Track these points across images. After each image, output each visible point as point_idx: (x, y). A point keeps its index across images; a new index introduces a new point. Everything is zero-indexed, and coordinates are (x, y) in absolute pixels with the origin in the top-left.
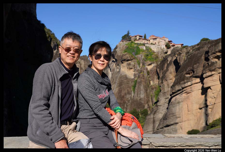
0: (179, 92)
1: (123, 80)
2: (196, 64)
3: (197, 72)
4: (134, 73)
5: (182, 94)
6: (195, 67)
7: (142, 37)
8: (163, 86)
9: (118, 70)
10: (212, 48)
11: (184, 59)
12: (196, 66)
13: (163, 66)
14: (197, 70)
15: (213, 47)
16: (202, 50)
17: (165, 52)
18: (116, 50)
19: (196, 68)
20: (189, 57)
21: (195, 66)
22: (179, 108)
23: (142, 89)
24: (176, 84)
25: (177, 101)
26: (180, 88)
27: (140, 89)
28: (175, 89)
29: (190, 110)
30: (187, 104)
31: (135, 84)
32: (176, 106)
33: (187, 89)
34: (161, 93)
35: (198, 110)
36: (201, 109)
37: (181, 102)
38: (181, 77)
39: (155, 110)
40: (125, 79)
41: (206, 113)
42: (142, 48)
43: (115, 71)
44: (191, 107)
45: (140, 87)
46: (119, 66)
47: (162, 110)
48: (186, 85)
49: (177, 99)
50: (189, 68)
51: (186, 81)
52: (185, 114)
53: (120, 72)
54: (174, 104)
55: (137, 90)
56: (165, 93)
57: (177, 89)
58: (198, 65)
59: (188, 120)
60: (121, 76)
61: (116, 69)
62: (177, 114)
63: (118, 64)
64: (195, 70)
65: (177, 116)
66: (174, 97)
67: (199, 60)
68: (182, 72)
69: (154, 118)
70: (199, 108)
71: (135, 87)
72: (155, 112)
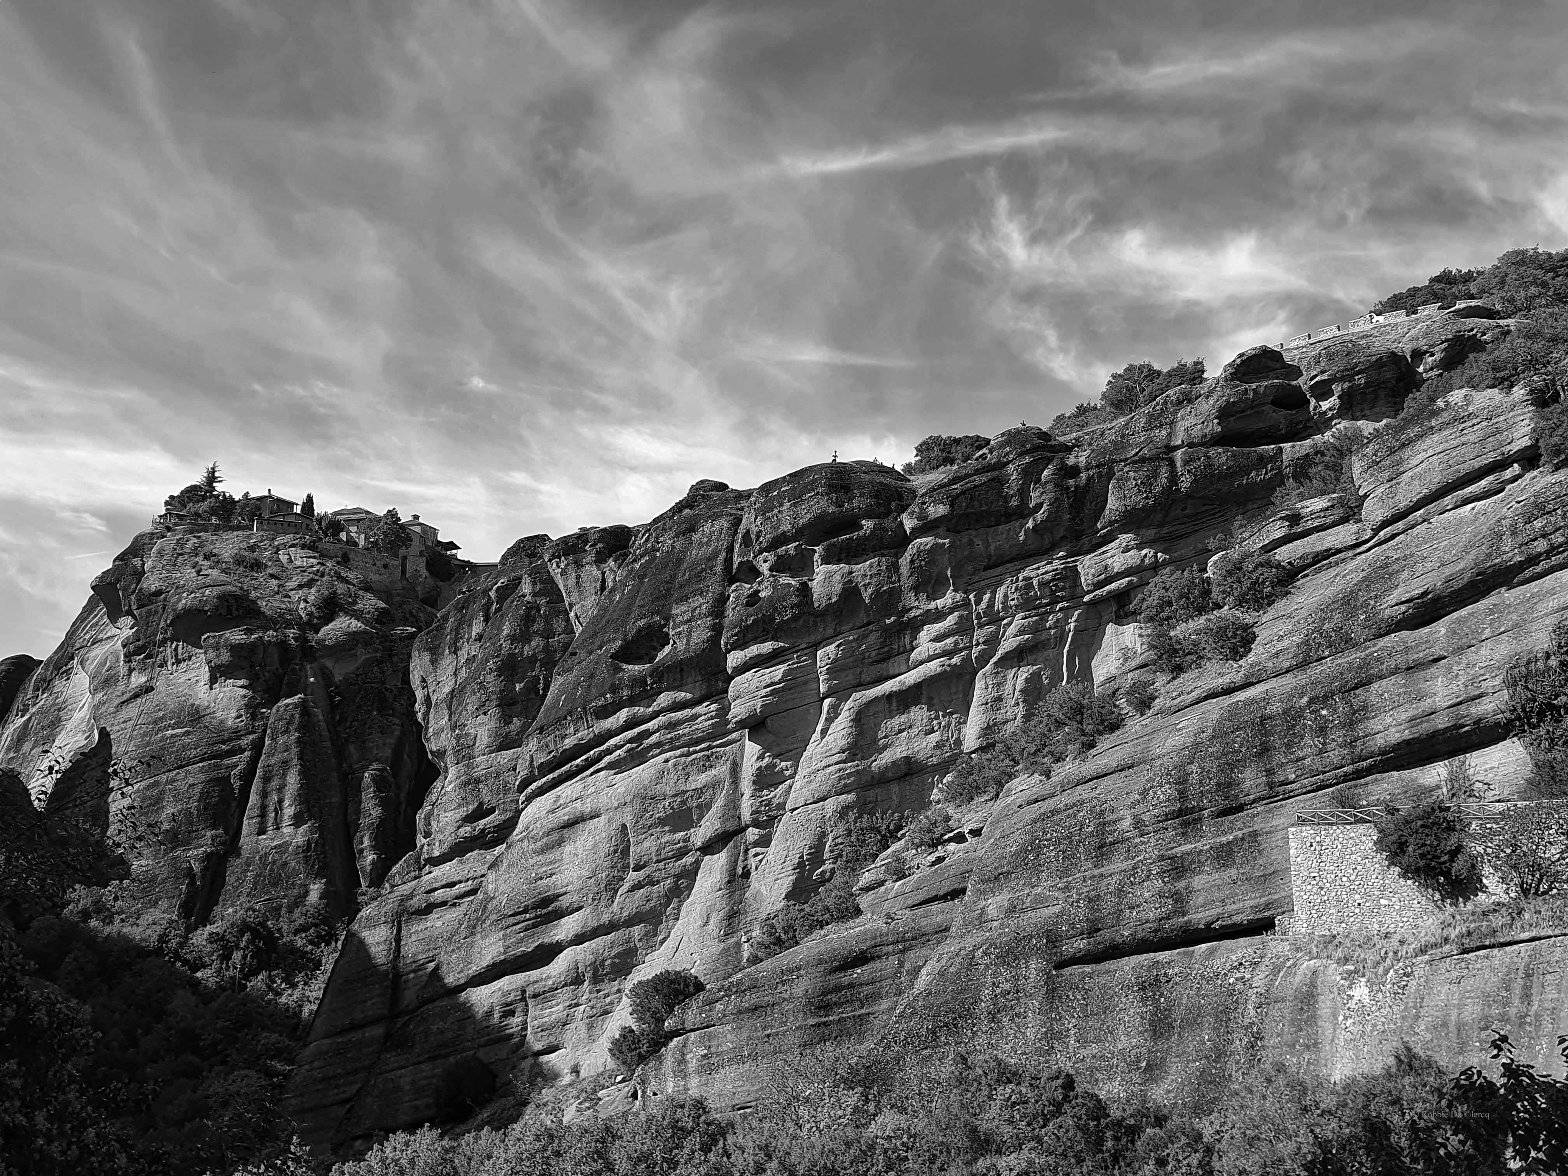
0: (577, 762)
1: (173, 736)
2: (684, 599)
3: (688, 643)
4: (248, 693)
6: (679, 619)
7: (291, 505)
9: (138, 680)
10: (776, 511)
11: (604, 580)
12: (683, 608)
13: (457, 633)
14: (690, 632)
15: (781, 505)
16: (712, 526)
18: (136, 562)
19: (682, 623)
20: (637, 566)
21: (676, 610)
22: (576, 855)
23: (297, 786)
24: (561, 713)
25: (564, 815)
26: (584, 734)
27: (281, 789)
28: (552, 747)
29: (645, 858)
30: (624, 826)
31: (254, 762)
32: (560, 842)
33: (630, 741)
34: (451, 782)
35: (688, 860)
36: (709, 848)
37: (592, 818)
38: (592, 676)
39: (405, 889)
40: (187, 733)
41: (735, 869)
42: (298, 563)
43: (121, 687)
44: (647, 844)
45: (284, 776)
46: (147, 657)
47: (451, 885)
48: (623, 715)
49: (566, 805)
50: (641, 623)
51: (625, 693)
52: (612, 887)
53: (152, 689)
54: (548, 834)
55: (264, 795)
56: (478, 781)
57: (567, 741)
58: (696, 604)
59: (630, 922)
60: (161, 714)
61: (129, 675)
62: (563, 890)
63: (141, 643)
64: (680, 633)
65: (565, 902)
66: (541, 791)
67: (698, 577)
68: (600, 648)
69: (398, 940)
70: (699, 844)
71: (248, 776)
72: (411, 896)
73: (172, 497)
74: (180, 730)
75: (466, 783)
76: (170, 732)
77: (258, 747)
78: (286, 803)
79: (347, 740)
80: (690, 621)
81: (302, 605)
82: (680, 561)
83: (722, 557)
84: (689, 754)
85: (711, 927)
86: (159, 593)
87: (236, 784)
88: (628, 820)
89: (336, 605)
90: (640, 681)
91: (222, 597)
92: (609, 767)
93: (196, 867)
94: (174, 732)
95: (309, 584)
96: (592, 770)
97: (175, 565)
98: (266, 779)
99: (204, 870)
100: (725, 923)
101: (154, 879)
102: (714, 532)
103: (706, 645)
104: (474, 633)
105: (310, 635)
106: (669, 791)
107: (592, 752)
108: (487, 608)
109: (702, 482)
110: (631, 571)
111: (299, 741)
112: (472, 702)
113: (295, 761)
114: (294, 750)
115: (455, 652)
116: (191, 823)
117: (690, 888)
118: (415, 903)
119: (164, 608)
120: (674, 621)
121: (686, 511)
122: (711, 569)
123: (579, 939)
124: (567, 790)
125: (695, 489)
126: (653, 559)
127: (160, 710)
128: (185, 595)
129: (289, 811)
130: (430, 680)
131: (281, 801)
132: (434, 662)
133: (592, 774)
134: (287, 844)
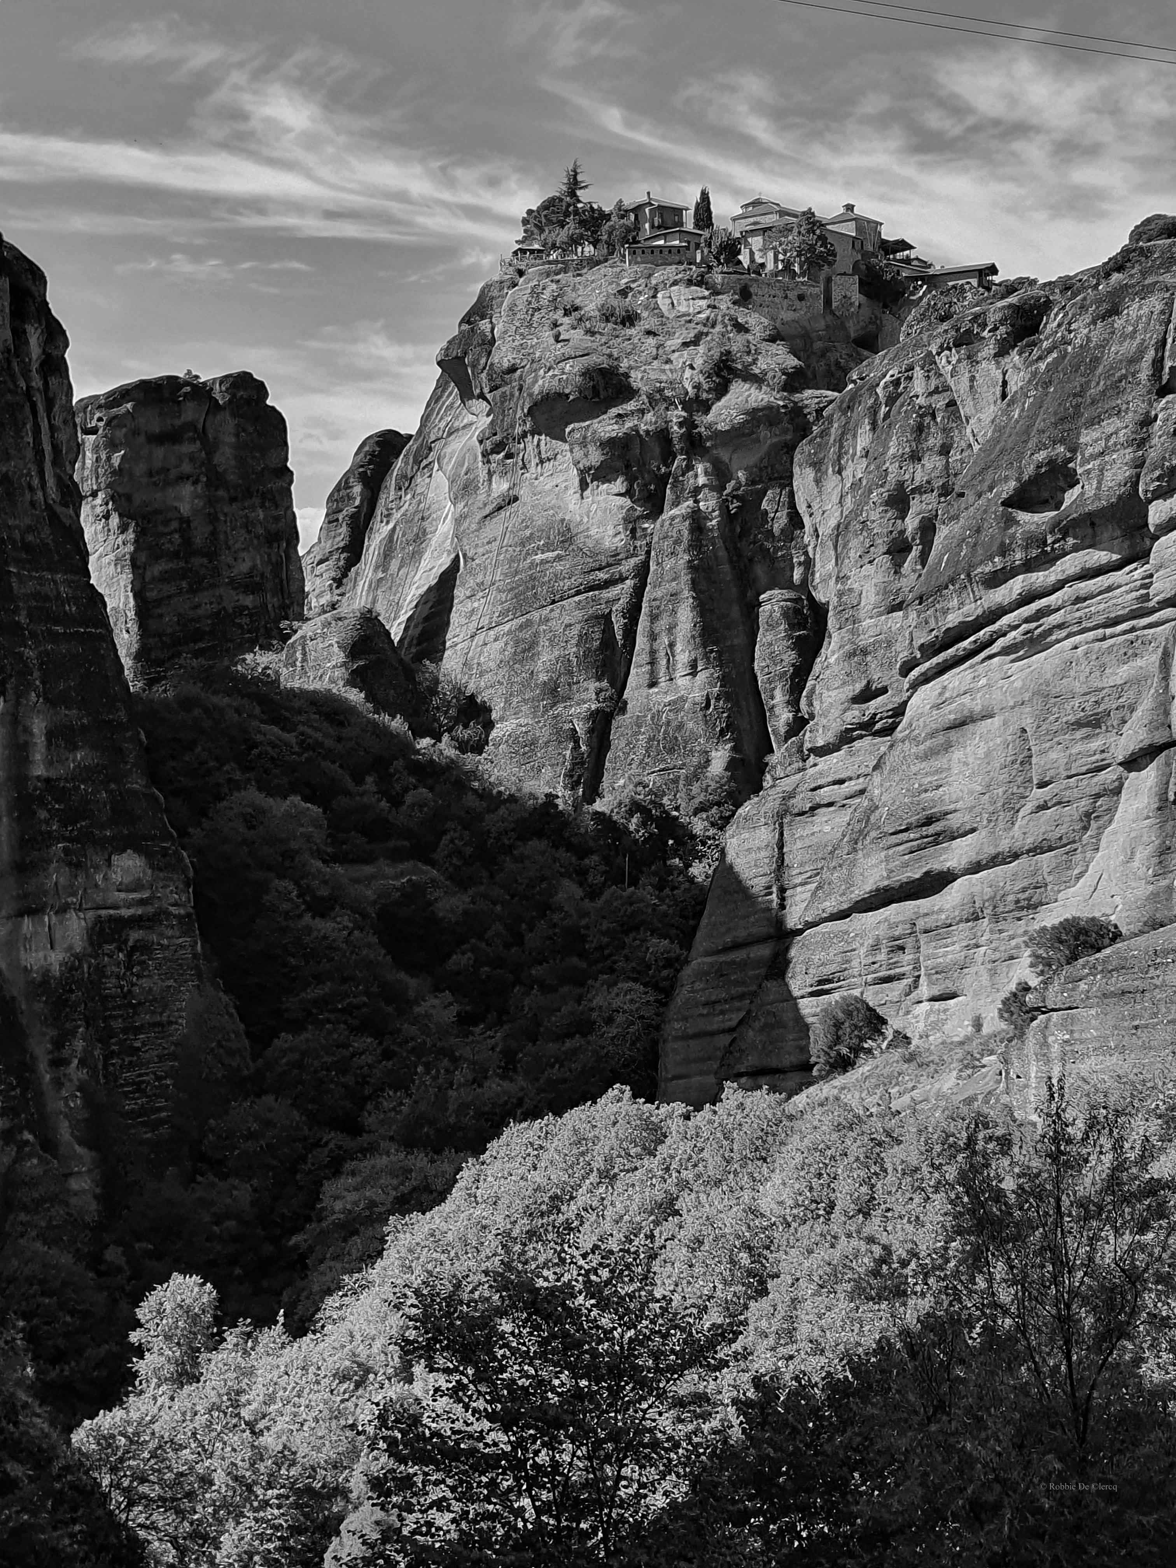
0: (965, 644)
1: (543, 562)
2: (1096, 421)
3: (1098, 488)
4: (627, 502)
5: (990, 657)
6: (1089, 451)
7: (678, 211)
8: (844, 598)
9: (501, 486)
11: (1005, 383)
12: (1095, 435)
13: (841, 447)
14: (1103, 471)
17: (853, 329)
18: (484, 325)
19: (1093, 457)
20: (1042, 366)
21: (1086, 437)
22: (966, 764)
23: (689, 626)
24: (944, 579)
25: (950, 714)
26: (971, 610)
27: (671, 629)
28: (933, 624)
29: (1052, 773)
30: (1024, 731)
31: (639, 592)
32: (947, 747)
33: (1027, 620)
34: (833, 653)
35: (1108, 776)
36: (1134, 763)
37: (984, 717)
38: (978, 531)
39: (787, 784)
40: (559, 558)
41: (1166, 793)
42: (683, 309)
43: (482, 497)
44: (1053, 755)
45: (674, 612)
46: (509, 456)
47: (841, 782)
48: (1017, 586)
49: (952, 700)
50: (1041, 456)
51: (1018, 556)
52: (1012, 807)
53: (516, 499)
54: (932, 735)
55: (653, 637)
56: (865, 652)
57: (950, 617)
58: (1111, 429)
59: (1037, 850)
60: (528, 533)
61: (490, 480)
62: (952, 807)
63: (498, 438)
64: (1088, 472)
65: (954, 821)
66: (926, 679)
67: (1116, 388)
68: (991, 489)
69: (781, 845)
70: (1120, 758)
71: (633, 612)
72: (791, 795)
73: (530, 212)
74: (550, 555)
75: (851, 655)
76: (539, 557)
77: (642, 572)
78: (679, 647)
79: (751, 560)
80: (1102, 454)
81: (688, 373)
82: (1096, 360)
83: (1151, 354)
84: (1104, 638)
85: (1136, 864)
86: (512, 369)
87: (618, 623)
88: (1028, 722)
89: (731, 370)
90: (1036, 540)
91: (586, 373)
92: (1006, 651)
93: (580, 728)
94: (544, 556)
95: (695, 342)
96: (983, 655)
97: (530, 326)
98: (654, 618)
99: (590, 731)
100: (1155, 860)
101: (533, 743)
102: (1140, 317)
103: (1123, 489)
104: (859, 448)
105: (698, 418)
106: (1078, 687)
107: (982, 632)
108: (873, 411)
109: (1148, 221)
110: (1035, 374)
111: (690, 566)
112: (855, 545)
113: (686, 593)
114: (685, 578)
115: (840, 472)
116: (570, 673)
117: (1111, 811)
118: (800, 802)
119: (520, 389)
120: (1083, 456)
121: (1116, 277)
122: (1133, 375)
123: (976, 868)
124: (953, 679)
125: (1138, 234)
126: (1063, 356)
127: (527, 527)
128: (542, 372)
129: (683, 657)
130: (815, 506)
131: (672, 645)
132: (818, 481)
133: (983, 661)
134: (683, 699)
